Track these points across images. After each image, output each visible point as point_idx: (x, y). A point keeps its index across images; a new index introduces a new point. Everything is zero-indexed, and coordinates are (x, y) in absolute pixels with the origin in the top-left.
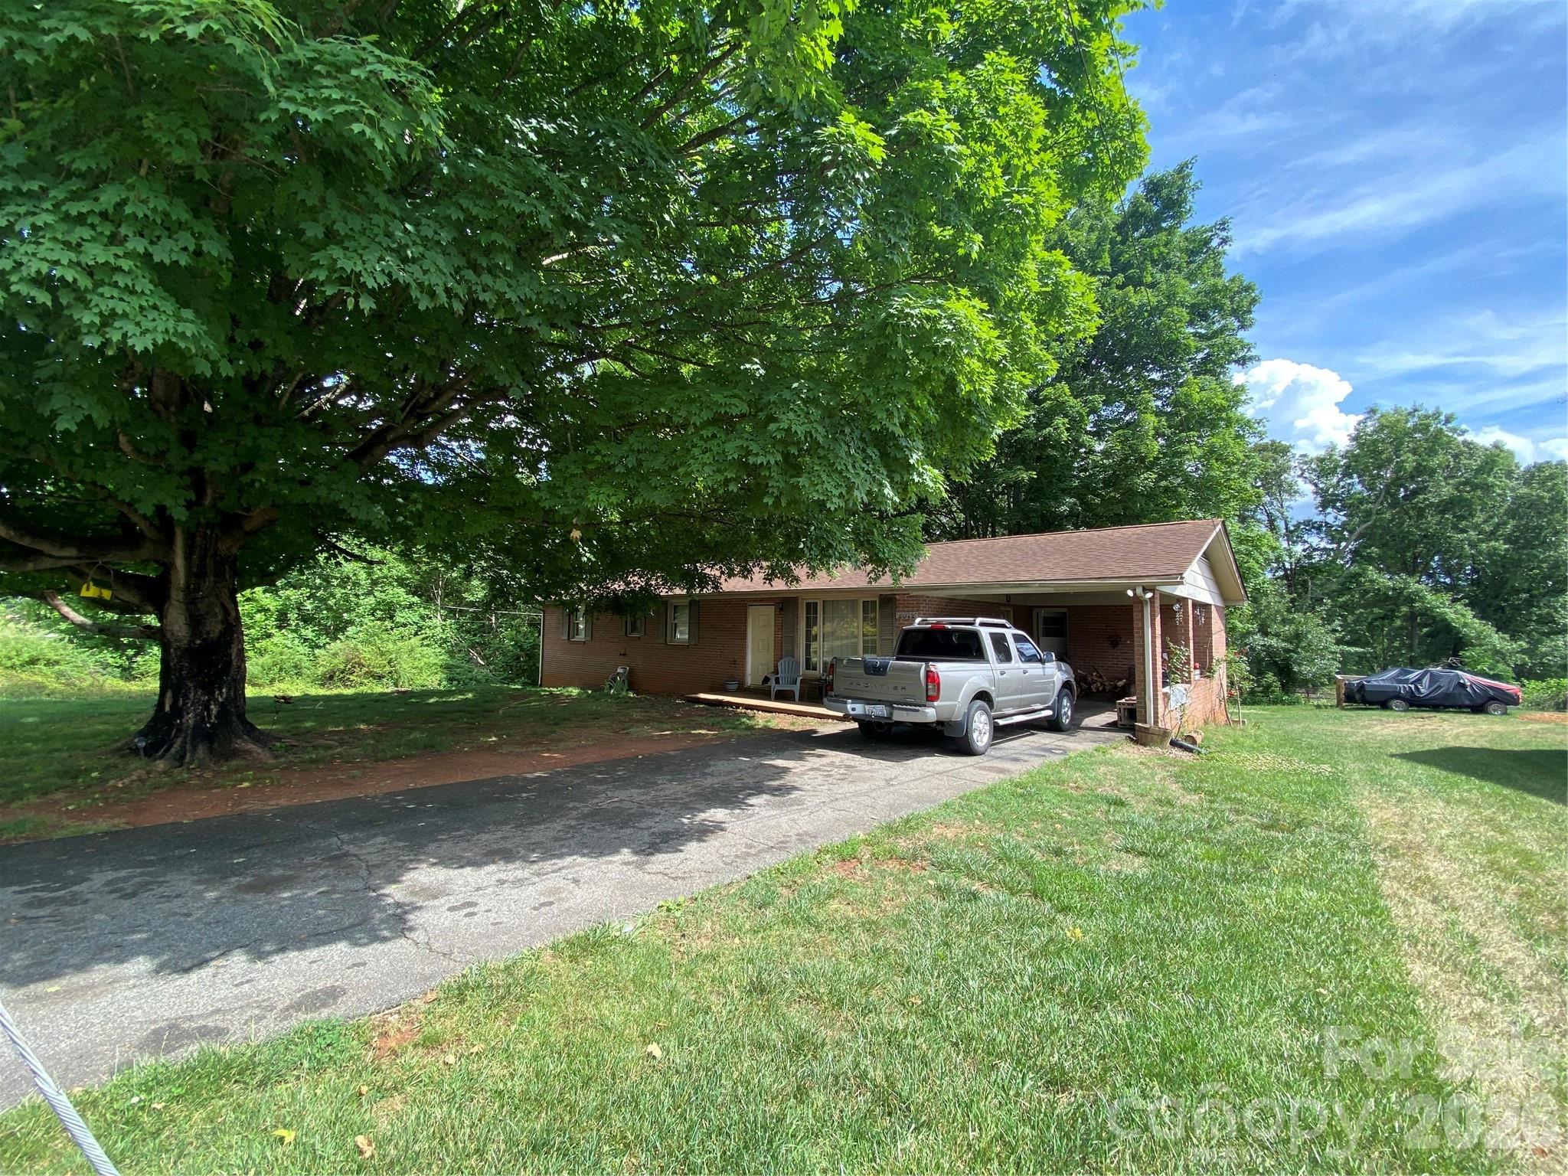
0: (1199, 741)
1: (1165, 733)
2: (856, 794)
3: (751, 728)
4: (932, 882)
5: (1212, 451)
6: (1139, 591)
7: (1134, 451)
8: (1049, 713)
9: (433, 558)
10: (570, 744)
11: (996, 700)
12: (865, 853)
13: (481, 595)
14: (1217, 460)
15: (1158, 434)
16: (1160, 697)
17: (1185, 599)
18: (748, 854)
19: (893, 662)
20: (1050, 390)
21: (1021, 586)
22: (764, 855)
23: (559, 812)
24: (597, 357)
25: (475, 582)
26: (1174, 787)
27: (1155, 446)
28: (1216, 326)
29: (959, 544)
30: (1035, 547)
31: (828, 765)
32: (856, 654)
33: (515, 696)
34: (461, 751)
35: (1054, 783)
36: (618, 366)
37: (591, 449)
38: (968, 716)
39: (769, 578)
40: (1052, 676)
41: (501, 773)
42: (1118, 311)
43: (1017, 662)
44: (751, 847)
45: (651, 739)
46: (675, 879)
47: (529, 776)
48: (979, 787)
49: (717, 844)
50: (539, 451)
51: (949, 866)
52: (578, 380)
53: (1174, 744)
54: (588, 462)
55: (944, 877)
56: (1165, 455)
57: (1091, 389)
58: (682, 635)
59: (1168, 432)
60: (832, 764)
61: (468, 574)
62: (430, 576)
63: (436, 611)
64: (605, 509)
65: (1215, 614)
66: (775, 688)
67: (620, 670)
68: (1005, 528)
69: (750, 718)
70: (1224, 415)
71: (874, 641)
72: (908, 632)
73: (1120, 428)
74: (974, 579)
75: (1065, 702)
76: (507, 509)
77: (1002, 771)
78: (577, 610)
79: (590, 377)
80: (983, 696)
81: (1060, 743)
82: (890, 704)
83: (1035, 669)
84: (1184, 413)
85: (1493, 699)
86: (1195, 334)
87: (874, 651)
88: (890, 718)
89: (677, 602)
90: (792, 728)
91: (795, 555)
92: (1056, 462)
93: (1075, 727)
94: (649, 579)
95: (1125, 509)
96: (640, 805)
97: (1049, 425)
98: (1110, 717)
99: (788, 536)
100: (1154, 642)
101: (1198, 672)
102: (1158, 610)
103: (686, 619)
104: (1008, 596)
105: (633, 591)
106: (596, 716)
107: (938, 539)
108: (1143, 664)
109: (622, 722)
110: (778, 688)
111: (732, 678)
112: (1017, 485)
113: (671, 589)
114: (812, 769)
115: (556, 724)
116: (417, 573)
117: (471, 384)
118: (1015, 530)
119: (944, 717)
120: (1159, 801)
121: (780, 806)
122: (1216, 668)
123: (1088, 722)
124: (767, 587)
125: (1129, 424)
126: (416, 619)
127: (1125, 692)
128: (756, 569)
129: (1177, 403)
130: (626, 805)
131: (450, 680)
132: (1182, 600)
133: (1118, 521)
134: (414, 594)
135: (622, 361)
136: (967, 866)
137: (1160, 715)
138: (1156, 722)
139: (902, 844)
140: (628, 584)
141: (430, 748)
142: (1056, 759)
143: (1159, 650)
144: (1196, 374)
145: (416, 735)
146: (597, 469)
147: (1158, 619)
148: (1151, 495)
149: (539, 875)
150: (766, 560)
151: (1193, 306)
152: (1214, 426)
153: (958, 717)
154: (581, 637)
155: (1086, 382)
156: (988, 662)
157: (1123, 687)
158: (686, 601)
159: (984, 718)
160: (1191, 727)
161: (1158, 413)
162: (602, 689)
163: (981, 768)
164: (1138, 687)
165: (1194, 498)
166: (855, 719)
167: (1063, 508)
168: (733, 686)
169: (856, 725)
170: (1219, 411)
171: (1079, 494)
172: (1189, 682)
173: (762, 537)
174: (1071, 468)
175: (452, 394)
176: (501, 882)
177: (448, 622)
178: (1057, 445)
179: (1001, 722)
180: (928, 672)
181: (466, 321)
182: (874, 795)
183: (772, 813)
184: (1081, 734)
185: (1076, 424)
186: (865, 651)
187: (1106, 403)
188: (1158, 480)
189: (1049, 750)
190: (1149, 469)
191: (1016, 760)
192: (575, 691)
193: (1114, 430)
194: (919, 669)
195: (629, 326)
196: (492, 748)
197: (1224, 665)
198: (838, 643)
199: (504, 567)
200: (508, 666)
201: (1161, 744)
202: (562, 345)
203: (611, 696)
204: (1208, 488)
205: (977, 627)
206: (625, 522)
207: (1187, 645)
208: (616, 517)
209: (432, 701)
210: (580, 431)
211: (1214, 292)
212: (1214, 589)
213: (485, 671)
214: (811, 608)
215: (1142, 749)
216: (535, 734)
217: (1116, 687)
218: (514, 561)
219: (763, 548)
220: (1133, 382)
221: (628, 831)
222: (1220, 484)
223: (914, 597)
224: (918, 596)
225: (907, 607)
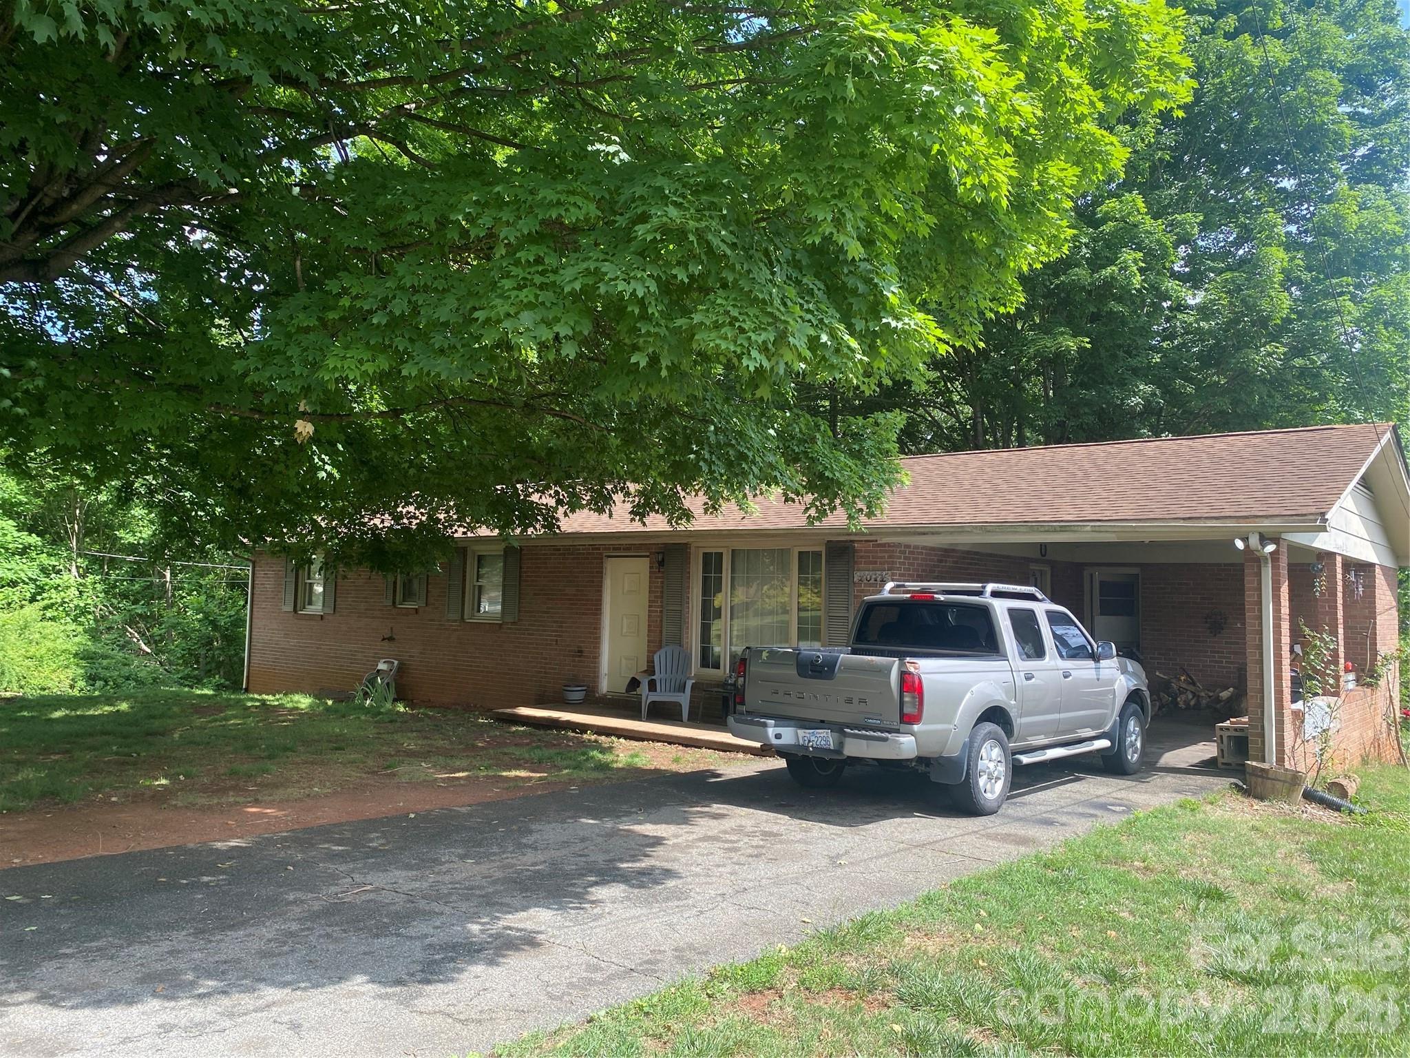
0: (1352, 789)
1: (1295, 779)
2: (778, 881)
3: (603, 767)
4: (897, 1028)
5: (1377, 310)
6: (1254, 541)
7: (1251, 308)
8: (1105, 743)
9: (64, 471)
10: (294, 792)
11: (1018, 722)
12: (788, 979)
13: (146, 532)
14: (1386, 325)
15: (1290, 280)
16: (1288, 719)
17: (1331, 555)
18: (591, 982)
19: (845, 657)
20: (1111, 205)
21: (1063, 529)
22: (617, 983)
23: (271, 906)
24: (350, 133)
25: (138, 511)
26: (1307, 868)
27: (1283, 302)
28: (1387, 104)
29: (962, 457)
30: (1087, 465)
31: (733, 831)
32: (786, 639)
33: (202, 707)
34: (106, 802)
35: (1108, 861)
36: (389, 148)
37: (332, 286)
38: (971, 751)
39: (639, 512)
40: (1112, 682)
41: (173, 840)
42: (1227, 75)
43: (1052, 661)
44: (596, 969)
45: (431, 784)
46: (464, 1022)
47: (219, 845)
48: (985, 868)
49: (536, 963)
50: (247, 290)
51: (928, 1001)
52: (316, 172)
53: (1309, 796)
54: (326, 308)
55: (919, 1020)
56: (1301, 315)
57: (1181, 204)
58: (490, 606)
59: (1306, 276)
60: (740, 830)
61: (125, 497)
62: (59, 501)
63: (70, 559)
64: (360, 390)
65: (1380, 580)
66: (647, 697)
67: (382, 666)
68: (1042, 431)
69: (603, 751)
70: (1398, 251)
71: (817, 621)
72: (871, 607)
73: (1229, 268)
74: (987, 516)
75: (1132, 725)
76: (189, 388)
77: (1023, 841)
78: (310, 562)
79: (337, 167)
80: (995, 715)
81: (1122, 794)
82: (839, 728)
83: (1083, 670)
84: (1332, 245)
86: (1353, 116)
87: (816, 636)
88: (839, 751)
89: (482, 549)
90: (674, 767)
91: (683, 473)
92: (1124, 323)
93: (1148, 767)
94: (436, 510)
95: (1235, 403)
96: (410, 897)
97: (1111, 262)
98: (1206, 750)
99: (670, 442)
100: (1277, 627)
101: (1351, 676)
102: (1284, 572)
103: (498, 579)
104: (1043, 547)
105: (406, 529)
106: (339, 744)
107: (928, 450)
108: (1260, 662)
109: (382, 755)
110: (654, 697)
111: (575, 681)
112: (1057, 360)
113: (471, 528)
114: (706, 838)
115: (270, 757)
116: (38, 495)
117: (136, 174)
118: (1057, 435)
119: (931, 750)
120: (1282, 893)
121: (648, 903)
122: (1382, 671)
123: (1172, 758)
124: (637, 527)
125: (1243, 261)
126: (34, 572)
127: (1232, 709)
128: (619, 497)
129: (1322, 230)
130: (387, 897)
131: (91, 679)
132: (1327, 557)
133: (1223, 423)
134: (31, 530)
135: (392, 141)
136: (958, 1002)
137: (1287, 750)
138: (1280, 760)
139: (851, 965)
140: (397, 518)
141: (51, 797)
142: (1113, 821)
143: (1286, 640)
144: (1354, 181)
145: (27, 774)
146: (342, 319)
147: (1285, 589)
148: (1277, 382)
149: (231, 1015)
150: (635, 481)
151: (1350, 69)
152: (1381, 268)
153: (953, 749)
154: (317, 608)
155: (1173, 191)
156: (1004, 657)
157: (1230, 699)
158: (499, 549)
159: (996, 752)
160: (1339, 770)
161: (1291, 245)
162: (350, 698)
163: (988, 836)
164: (1251, 702)
165: (1348, 388)
166: (780, 752)
167: (1136, 400)
168: (577, 696)
169: (781, 763)
170: (1390, 243)
171: (1158, 379)
172: (1336, 694)
173: (626, 442)
174: (1145, 332)
175: (100, 191)
176: (166, 1028)
177: (90, 578)
178: (1125, 296)
179: (1025, 759)
180: (904, 675)
181: (128, 68)
182: (808, 881)
183: (637, 912)
184: (1157, 780)
185: (1154, 260)
186: (802, 635)
187: (1205, 226)
188: (1287, 358)
189: (1104, 807)
190: (1274, 338)
191: (1049, 823)
192: (304, 702)
193: (1219, 272)
194: (888, 669)
195: (406, 81)
196: (159, 798)
197: (1395, 666)
198: (754, 622)
199: (186, 486)
200: (190, 657)
201: (1288, 796)
202: (291, 112)
203: (367, 711)
204: (1371, 372)
205: (987, 599)
206: (395, 413)
207: (1334, 633)
208: (377, 404)
209: (57, 714)
210: (319, 257)
211: (1383, 48)
212: (1380, 539)
213: (153, 665)
214: (712, 563)
215: (1257, 805)
216: (233, 773)
217: (1218, 700)
218: (205, 475)
219: (630, 461)
220: (1250, 193)
221: (387, 941)
222: (1391, 366)
223: (884, 545)
224: (889, 545)
225: (872, 563)
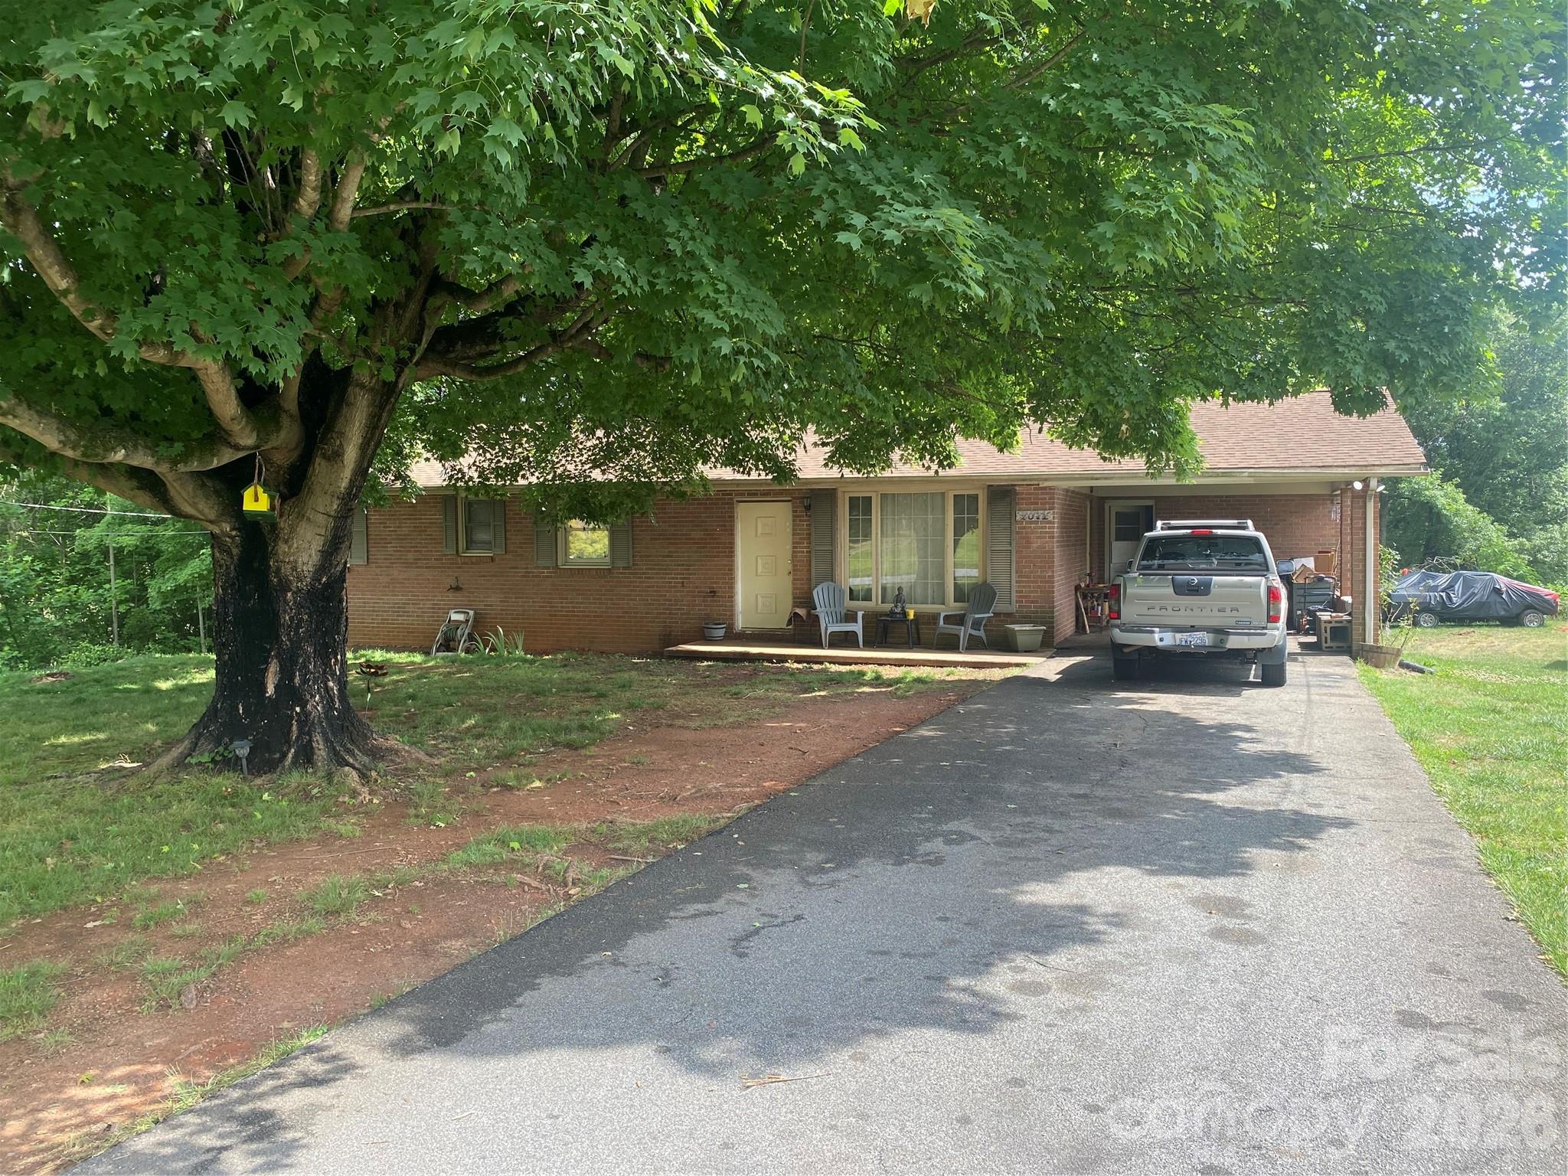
1: (1398, 652)
6: (1373, 483)
66: (826, 628)
82: (1215, 630)
85: (1530, 607)
100: (1376, 545)
108: (1364, 571)
111: (710, 620)
138: (1376, 640)
180: (1270, 588)
194: (1258, 586)
201: (1393, 664)
214: (859, 506)
223: (1045, 488)
224: (1050, 488)
225: (1032, 504)
